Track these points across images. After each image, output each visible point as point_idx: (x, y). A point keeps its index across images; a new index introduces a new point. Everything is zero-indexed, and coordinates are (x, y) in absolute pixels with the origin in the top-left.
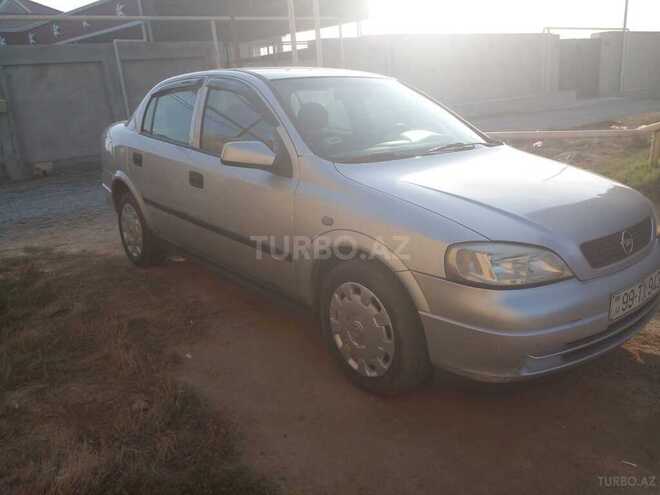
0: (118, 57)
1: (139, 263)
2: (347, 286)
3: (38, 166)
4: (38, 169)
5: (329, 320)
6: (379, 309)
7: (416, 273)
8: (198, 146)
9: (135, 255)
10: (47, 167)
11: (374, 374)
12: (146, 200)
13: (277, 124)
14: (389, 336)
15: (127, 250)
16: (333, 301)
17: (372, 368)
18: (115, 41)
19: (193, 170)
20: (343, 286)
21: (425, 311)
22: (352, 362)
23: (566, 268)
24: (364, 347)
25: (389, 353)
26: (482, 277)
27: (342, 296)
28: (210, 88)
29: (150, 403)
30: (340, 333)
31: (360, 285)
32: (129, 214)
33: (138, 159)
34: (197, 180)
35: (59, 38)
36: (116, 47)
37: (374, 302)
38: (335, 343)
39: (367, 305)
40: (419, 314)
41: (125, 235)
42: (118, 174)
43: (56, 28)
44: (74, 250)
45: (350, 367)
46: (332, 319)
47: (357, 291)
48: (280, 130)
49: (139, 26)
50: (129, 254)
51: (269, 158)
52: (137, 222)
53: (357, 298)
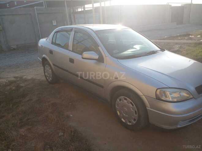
0: (36, 13)
1: (50, 83)
2: (122, 97)
3: (12, 46)
4: (12, 47)
5: (115, 106)
6: (133, 105)
7: (146, 96)
8: (71, 50)
9: (49, 80)
10: (15, 47)
11: (130, 124)
12: (54, 65)
13: (99, 46)
14: (136, 113)
15: (46, 78)
16: (117, 101)
17: (130, 122)
18: (35, 7)
19: (71, 58)
20: (120, 97)
21: (148, 108)
22: (123, 120)
23: (191, 95)
24: (127, 116)
25: (136, 119)
26: (167, 99)
27: (120, 100)
28: (75, 32)
29: (64, 133)
30: (119, 111)
31: (127, 98)
32: (48, 68)
33: (51, 52)
34: (72, 61)
35: (17, 6)
36: (35, 9)
37: (131, 103)
38: (117, 113)
39: (129, 104)
40: (146, 109)
41: (46, 74)
42: (44, 55)
43: (15, 2)
44: (29, 78)
45: (122, 121)
46: (116, 106)
47: (126, 99)
48: (100, 48)
49: (43, 2)
50: (47, 80)
51: (97, 57)
52: (50, 70)
53: (125, 101)
